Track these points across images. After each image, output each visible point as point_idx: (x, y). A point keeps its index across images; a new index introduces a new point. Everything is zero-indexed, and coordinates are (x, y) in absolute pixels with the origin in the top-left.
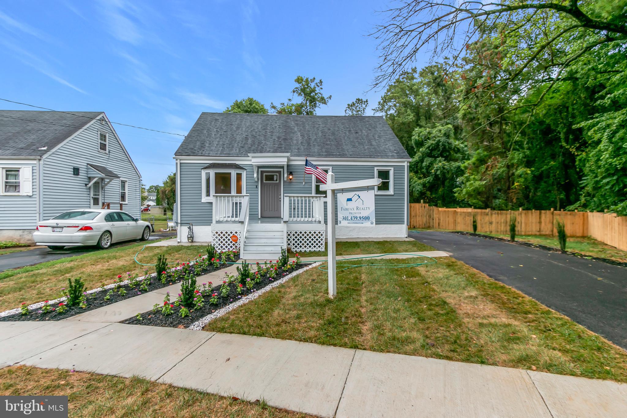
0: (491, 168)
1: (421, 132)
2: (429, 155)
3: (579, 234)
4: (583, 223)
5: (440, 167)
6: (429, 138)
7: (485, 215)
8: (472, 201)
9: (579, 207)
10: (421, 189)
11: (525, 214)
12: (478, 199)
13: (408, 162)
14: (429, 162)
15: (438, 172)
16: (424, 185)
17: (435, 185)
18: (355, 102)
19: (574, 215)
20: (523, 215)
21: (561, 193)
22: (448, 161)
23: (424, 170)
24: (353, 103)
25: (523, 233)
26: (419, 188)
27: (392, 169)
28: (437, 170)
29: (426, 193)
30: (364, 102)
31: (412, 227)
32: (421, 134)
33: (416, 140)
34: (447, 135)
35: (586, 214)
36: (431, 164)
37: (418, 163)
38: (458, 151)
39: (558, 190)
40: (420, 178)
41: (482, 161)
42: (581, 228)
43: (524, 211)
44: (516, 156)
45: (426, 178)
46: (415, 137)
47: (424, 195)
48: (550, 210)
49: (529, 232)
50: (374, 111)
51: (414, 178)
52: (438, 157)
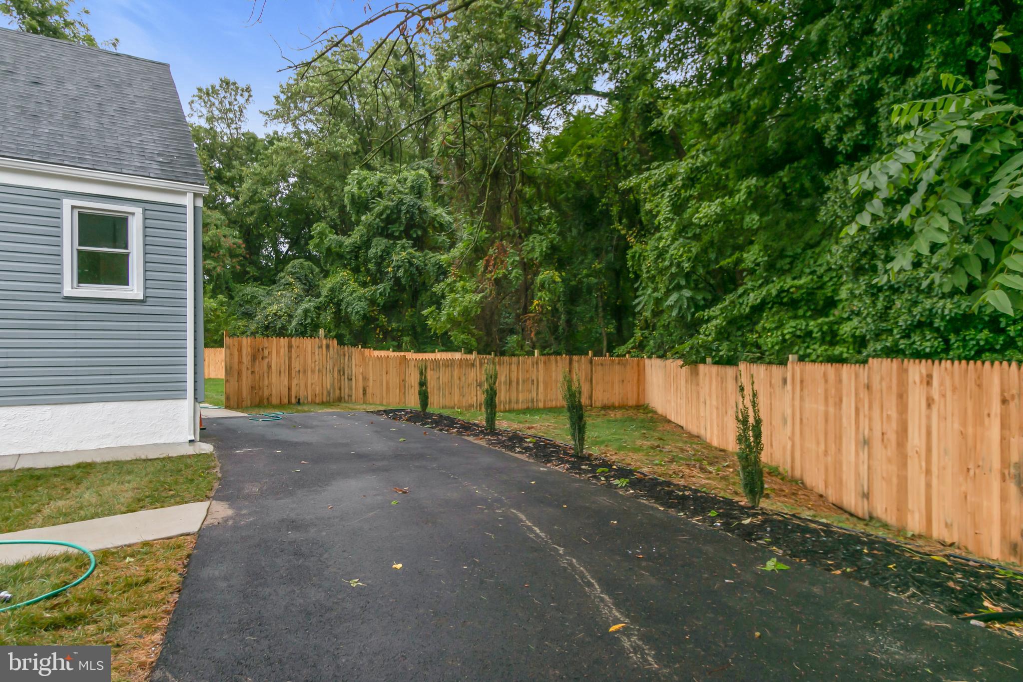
0: (494, 266)
1: (365, 179)
2: (384, 232)
3: (632, 402)
4: (638, 380)
5: (403, 261)
6: (380, 195)
7: (467, 366)
8: (457, 336)
9: (632, 348)
10: (364, 309)
11: (545, 363)
12: (470, 333)
13: (196, 195)
14: (383, 247)
15: (401, 273)
16: (372, 302)
17: (397, 301)
18: (217, 87)
19: (624, 365)
20: (541, 366)
21: (608, 324)
22: (421, 249)
23: (371, 266)
24: (213, 87)
25: (541, 405)
26: (360, 307)
27: (138, 211)
28: (399, 267)
29: (377, 320)
30: (243, 90)
31: (294, 400)
32: (365, 183)
33: (353, 196)
34: (418, 191)
35: (641, 363)
36: (387, 252)
37: (360, 248)
38: (442, 227)
39: (604, 317)
40: (364, 285)
41: (479, 251)
42: (635, 389)
43: (543, 358)
44: (537, 245)
45: (377, 284)
46: (351, 188)
47: (373, 322)
48: (587, 354)
49: (551, 400)
50: (266, 117)
51: (351, 282)
52: (399, 238)
